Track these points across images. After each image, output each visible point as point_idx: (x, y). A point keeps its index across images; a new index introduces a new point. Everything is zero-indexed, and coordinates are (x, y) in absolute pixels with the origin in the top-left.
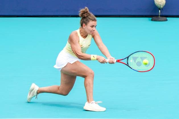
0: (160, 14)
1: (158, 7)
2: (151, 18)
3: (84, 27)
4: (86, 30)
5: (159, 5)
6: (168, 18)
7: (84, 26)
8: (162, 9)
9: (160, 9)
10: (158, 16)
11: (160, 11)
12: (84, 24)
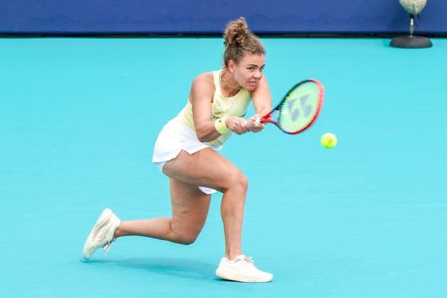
0: (412, 30)
1: (409, 11)
2: (389, 41)
3: (231, 70)
4: (236, 76)
5: (409, 6)
6: (433, 41)
7: (232, 66)
8: (418, 15)
9: (412, 16)
10: (407, 34)
11: (414, 21)
12: (231, 62)
